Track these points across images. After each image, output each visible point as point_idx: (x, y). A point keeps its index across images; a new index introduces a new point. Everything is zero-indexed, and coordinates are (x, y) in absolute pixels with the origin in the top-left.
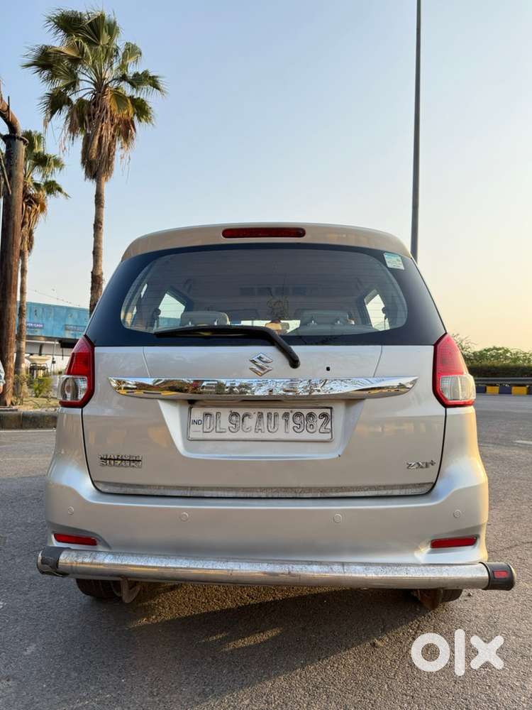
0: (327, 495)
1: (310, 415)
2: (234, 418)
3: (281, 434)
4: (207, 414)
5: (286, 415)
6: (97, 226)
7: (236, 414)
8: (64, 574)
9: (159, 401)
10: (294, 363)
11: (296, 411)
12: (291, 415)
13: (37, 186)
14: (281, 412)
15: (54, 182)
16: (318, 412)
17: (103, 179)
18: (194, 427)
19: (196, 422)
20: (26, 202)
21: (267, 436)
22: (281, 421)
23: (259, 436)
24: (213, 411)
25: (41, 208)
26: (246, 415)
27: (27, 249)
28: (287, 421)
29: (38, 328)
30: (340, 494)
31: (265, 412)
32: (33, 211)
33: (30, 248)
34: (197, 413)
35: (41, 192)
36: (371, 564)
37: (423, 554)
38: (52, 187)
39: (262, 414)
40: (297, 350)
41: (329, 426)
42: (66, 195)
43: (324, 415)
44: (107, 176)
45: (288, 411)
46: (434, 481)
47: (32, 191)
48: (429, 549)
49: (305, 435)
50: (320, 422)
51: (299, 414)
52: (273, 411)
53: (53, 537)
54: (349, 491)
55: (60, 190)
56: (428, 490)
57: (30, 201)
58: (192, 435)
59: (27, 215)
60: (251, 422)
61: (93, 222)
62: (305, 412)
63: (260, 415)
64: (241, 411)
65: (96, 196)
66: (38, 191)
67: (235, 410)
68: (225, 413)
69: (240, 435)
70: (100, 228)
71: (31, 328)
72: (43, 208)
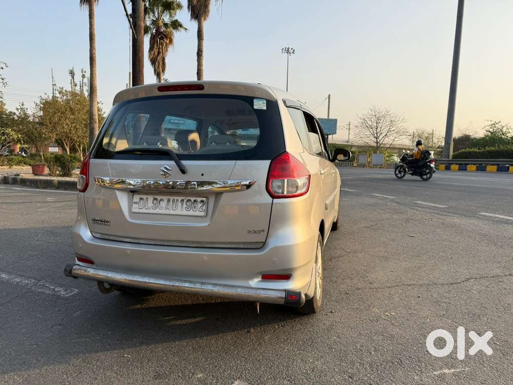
0: (203, 246)
1: (195, 201)
2: (155, 201)
3: (179, 212)
4: (141, 199)
5: (182, 201)
6: (200, 53)
7: (156, 199)
8: (75, 277)
9: (116, 191)
10: (183, 171)
11: (188, 198)
12: (185, 201)
13: (166, 25)
14: (180, 199)
15: (177, 20)
16: (199, 199)
17: (203, 19)
18: (134, 206)
19: (135, 203)
20: (159, 38)
21: (172, 212)
22: (180, 204)
23: (167, 212)
24: (144, 197)
25: (169, 41)
26: (161, 200)
27: (161, 71)
28: (182, 204)
29: (181, 123)
30: (210, 246)
31: (172, 198)
32: (164, 44)
33: (163, 70)
34: (136, 198)
35: (168, 30)
36: (216, 284)
37: (255, 282)
38: (176, 25)
39: (170, 199)
40: (185, 163)
41: (204, 208)
42: (186, 29)
43: (202, 201)
44: (205, 17)
45: (183, 198)
46: (264, 241)
47: (163, 29)
48: (260, 279)
49: (191, 213)
50: (200, 205)
51: (189, 200)
52: (176, 198)
53: (76, 258)
54: (215, 244)
55: (181, 26)
56: (262, 245)
57: (162, 37)
58: (134, 210)
59: (161, 47)
60: (163, 204)
61: (197, 51)
62: (193, 199)
63: (169, 200)
64: (159, 198)
65: (198, 32)
66: (166, 29)
67: (156, 197)
68: (151, 198)
69: (158, 211)
70: (201, 55)
71: (176, 123)
72: (171, 41)
